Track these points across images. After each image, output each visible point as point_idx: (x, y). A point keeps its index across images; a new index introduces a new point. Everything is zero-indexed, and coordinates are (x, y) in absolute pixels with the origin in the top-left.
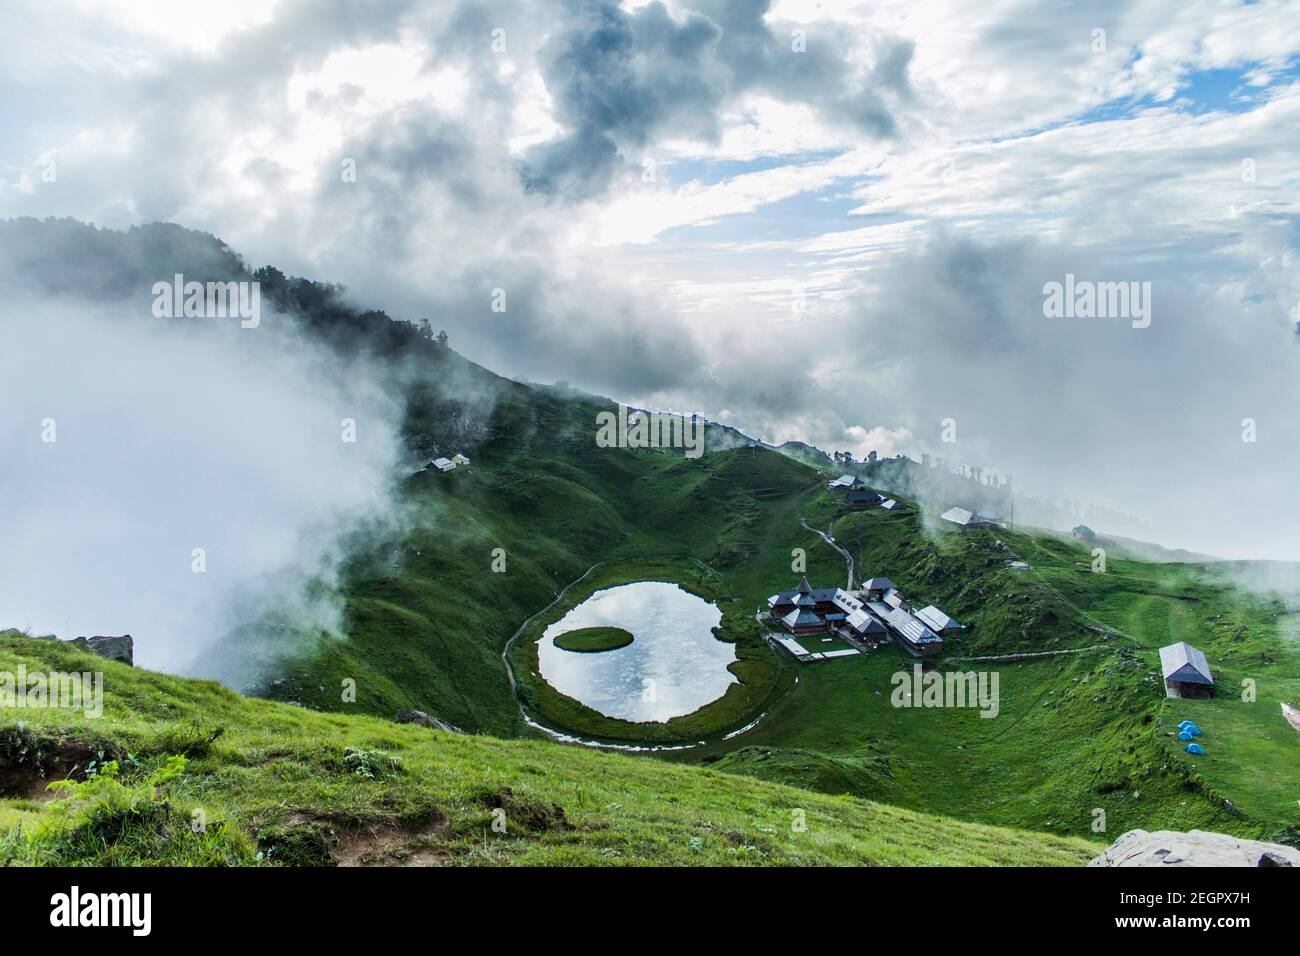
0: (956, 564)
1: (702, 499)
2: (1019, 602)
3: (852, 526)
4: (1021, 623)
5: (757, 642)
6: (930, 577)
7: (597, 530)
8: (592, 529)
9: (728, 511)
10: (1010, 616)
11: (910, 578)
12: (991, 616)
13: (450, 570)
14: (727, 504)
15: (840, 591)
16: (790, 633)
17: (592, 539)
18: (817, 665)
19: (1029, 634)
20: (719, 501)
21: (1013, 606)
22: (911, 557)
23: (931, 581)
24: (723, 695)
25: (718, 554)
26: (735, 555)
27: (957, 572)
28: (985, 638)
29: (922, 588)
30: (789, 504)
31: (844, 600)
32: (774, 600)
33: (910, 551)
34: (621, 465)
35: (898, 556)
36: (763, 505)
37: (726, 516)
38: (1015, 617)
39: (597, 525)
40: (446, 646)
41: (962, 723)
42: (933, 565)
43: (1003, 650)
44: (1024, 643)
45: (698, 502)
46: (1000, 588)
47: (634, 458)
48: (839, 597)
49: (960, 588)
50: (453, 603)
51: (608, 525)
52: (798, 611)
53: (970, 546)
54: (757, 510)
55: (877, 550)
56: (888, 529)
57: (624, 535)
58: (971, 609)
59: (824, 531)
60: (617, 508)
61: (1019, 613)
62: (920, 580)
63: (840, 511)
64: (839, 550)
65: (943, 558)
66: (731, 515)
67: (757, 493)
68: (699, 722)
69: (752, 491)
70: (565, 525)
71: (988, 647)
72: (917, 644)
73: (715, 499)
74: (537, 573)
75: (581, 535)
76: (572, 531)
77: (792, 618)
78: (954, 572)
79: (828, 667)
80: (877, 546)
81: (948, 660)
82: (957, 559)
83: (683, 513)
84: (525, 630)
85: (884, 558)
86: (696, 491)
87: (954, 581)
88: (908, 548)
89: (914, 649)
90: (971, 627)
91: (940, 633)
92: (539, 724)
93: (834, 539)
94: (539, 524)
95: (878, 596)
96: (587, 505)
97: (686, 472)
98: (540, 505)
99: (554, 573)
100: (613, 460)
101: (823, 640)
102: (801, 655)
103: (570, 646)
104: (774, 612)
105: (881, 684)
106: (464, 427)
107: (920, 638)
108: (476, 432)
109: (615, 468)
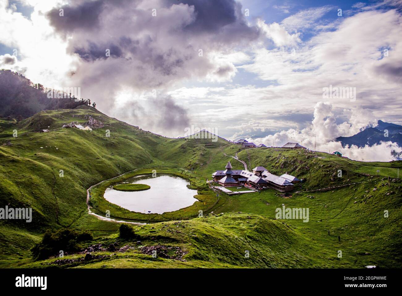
0: (294, 159)
1: (184, 148)
2: (326, 168)
3: (245, 153)
4: (330, 175)
5: (207, 189)
6: (282, 165)
7: (141, 157)
8: (139, 156)
9: (194, 151)
10: (324, 173)
11: (272, 167)
12: (313, 175)
13: (70, 157)
14: (194, 149)
15: (243, 171)
16: (222, 186)
17: (138, 160)
18: (236, 196)
19: (334, 179)
20: (191, 148)
21: (324, 169)
22: (272, 160)
23: (282, 167)
24: (192, 205)
25: (190, 165)
26: (197, 164)
27: (294, 162)
28: (313, 183)
29: (279, 170)
30: (218, 150)
31: (245, 174)
32: (215, 174)
33: (271, 159)
34: (153, 140)
35: (266, 161)
36: (208, 149)
37: (194, 153)
38: (326, 173)
39: (141, 155)
40: (55, 178)
41: (314, 213)
42: (283, 161)
43: (323, 187)
44: (332, 182)
45: (182, 149)
46: (315, 165)
47: (159, 138)
48: (243, 173)
49: (296, 167)
50: (68, 167)
51: (146, 156)
52: (226, 177)
53: (299, 153)
54: (206, 151)
55: (256, 160)
56: (260, 153)
57: (152, 161)
58: (303, 174)
59: (234, 156)
60: (151, 153)
61: (328, 171)
62: (277, 168)
63: (240, 149)
64: (240, 161)
65: (287, 158)
66: (195, 152)
67: (206, 146)
68: (179, 214)
69: (204, 145)
70: (128, 154)
71: (315, 186)
72: (282, 186)
73: (189, 148)
74: (111, 165)
75: (134, 158)
76: (131, 156)
77: (223, 180)
78: (293, 162)
79: (241, 196)
80: (256, 159)
81: (297, 192)
82: (293, 157)
83: (176, 153)
84: (102, 183)
85: (260, 162)
86: (181, 146)
87: (293, 165)
88: (270, 158)
89: (281, 189)
90: (305, 180)
91: (292, 182)
92: (95, 213)
93: (238, 158)
94: (117, 152)
95: (259, 174)
96: (138, 149)
97: (178, 141)
98: (119, 146)
99: (120, 167)
100: (150, 138)
101: (238, 188)
102: (228, 192)
103: (120, 189)
104: (215, 179)
105: (269, 201)
106: (93, 121)
107: (284, 183)
108: (97, 124)
109: (150, 140)
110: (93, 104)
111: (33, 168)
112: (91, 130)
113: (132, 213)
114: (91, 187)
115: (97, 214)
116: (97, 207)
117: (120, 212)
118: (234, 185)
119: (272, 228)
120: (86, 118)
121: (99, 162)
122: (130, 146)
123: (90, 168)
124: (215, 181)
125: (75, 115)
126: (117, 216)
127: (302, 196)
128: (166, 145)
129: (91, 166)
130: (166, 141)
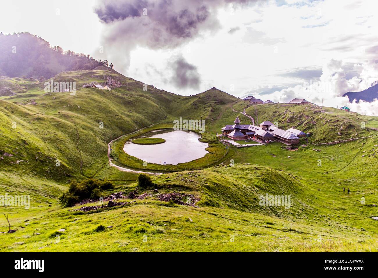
0: (300, 114)
1: (196, 105)
2: (333, 122)
3: (253, 109)
4: (337, 129)
5: (218, 142)
6: (289, 120)
7: (156, 114)
8: (154, 113)
9: (205, 108)
10: (331, 127)
11: (279, 122)
12: (319, 129)
13: (92, 114)
14: (205, 106)
15: (251, 125)
16: (231, 139)
17: (154, 116)
18: (244, 148)
19: (342, 133)
20: (202, 105)
21: (331, 124)
22: (279, 115)
23: (289, 121)
24: (203, 157)
27: (300, 117)
28: (319, 137)
29: (285, 124)
30: (227, 106)
31: (253, 128)
32: (224, 128)
33: (277, 114)
34: (167, 97)
35: (273, 116)
36: (218, 106)
37: (204, 109)
38: (333, 127)
39: (156, 112)
40: (78, 134)
42: (289, 116)
43: (329, 140)
44: (339, 136)
45: (194, 106)
46: (322, 119)
48: (251, 127)
49: (303, 122)
50: (90, 123)
51: (161, 113)
52: (234, 131)
53: (305, 108)
54: (216, 107)
55: (263, 115)
56: (267, 109)
57: (166, 117)
58: (309, 128)
59: (242, 112)
60: (165, 110)
61: (335, 126)
62: (283, 122)
63: (248, 105)
64: (248, 116)
65: (294, 113)
66: (206, 109)
67: (216, 102)
68: (191, 165)
69: (214, 102)
70: (145, 111)
71: (321, 140)
72: (288, 139)
73: (200, 105)
74: (130, 121)
75: (150, 115)
76: (147, 113)
77: (232, 134)
78: (299, 117)
79: (249, 149)
80: (264, 114)
81: (303, 146)
82: (300, 112)
83: (188, 110)
84: (121, 138)
85: (267, 117)
86: (193, 103)
87: (300, 120)
88: (277, 113)
89: (287, 142)
90: (311, 134)
91: (298, 136)
92: (116, 165)
93: (246, 114)
94: (134, 109)
95: (266, 128)
96: (154, 106)
97: (190, 99)
98: (136, 104)
99: (137, 123)
100: (165, 96)
101: (245, 141)
102: (237, 145)
103: (138, 143)
104: (224, 133)
105: (275, 153)
106: (111, 81)
107: (290, 137)
108: (116, 83)
109: (165, 98)
110: (111, 65)
111: (58, 125)
112: (109, 89)
113: (149, 164)
114: (112, 141)
115: (118, 165)
116: (117, 159)
117: (139, 164)
118: (243, 138)
119: (278, 179)
120: (105, 79)
121: (118, 119)
122: (146, 103)
123: (110, 124)
124: (225, 135)
125: (94, 76)
126: (136, 167)
127: (308, 149)
128: (178, 103)
129: (111, 122)
130: (179, 98)
